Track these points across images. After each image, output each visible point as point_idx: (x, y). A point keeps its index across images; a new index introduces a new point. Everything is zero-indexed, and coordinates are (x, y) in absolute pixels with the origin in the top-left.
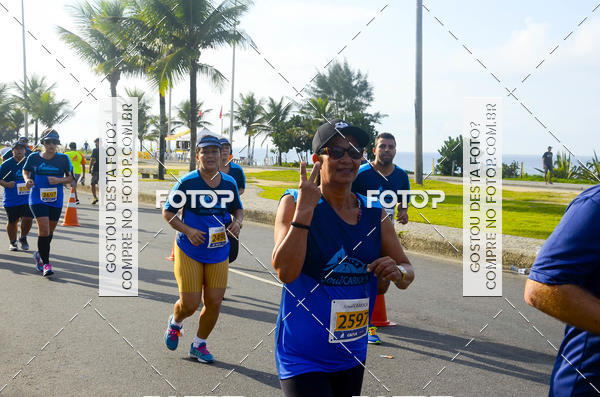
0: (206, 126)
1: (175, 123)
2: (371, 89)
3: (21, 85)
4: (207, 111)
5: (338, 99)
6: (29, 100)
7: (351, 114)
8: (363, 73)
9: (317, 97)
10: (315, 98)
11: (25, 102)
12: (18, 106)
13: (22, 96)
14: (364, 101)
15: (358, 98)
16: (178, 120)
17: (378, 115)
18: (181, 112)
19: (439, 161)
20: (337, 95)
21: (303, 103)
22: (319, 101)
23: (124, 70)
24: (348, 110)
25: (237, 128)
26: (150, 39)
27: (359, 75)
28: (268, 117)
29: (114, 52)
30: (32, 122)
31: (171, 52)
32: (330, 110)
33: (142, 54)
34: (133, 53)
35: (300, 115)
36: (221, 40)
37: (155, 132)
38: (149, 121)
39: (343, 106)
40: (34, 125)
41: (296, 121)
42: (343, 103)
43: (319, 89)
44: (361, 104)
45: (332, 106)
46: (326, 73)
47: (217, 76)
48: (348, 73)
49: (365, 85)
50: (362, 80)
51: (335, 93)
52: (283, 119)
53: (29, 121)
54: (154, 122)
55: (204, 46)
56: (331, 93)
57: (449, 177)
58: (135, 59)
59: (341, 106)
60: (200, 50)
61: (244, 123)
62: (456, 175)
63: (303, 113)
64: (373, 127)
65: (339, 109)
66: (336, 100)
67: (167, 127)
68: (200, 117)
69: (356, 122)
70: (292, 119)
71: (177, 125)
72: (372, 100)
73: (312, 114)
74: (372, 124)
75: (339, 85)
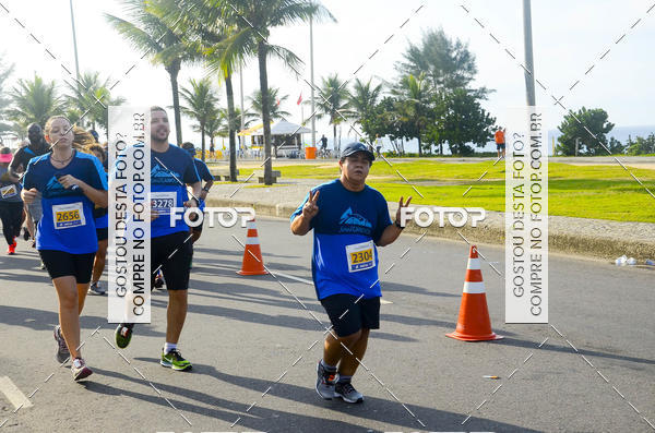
0: (284, 116)
1: (249, 115)
2: (474, 60)
3: (74, 84)
4: (284, 98)
5: (436, 75)
6: (83, 100)
7: (451, 91)
8: (463, 42)
9: (410, 73)
10: (408, 75)
11: (80, 102)
12: (73, 108)
13: (75, 96)
14: (466, 75)
15: (459, 72)
16: (253, 111)
17: (483, 90)
18: (254, 103)
19: (559, 139)
20: (435, 71)
21: (395, 83)
23: (184, 58)
24: (449, 87)
25: (320, 116)
26: (211, 21)
28: (354, 101)
29: (172, 38)
31: (236, 33)
32: (426, 88)
33: (203, 38)
34: (193, 37)
35: (393, 96)
36: (292, 15)
37: (226, 128)
38: (219, 116)
39: (442, 83)
41: (388, 103)
42: (441, 79)
43: (412, 65)
44: (463, 78)
45: (429, 82)
46: (421, 47)
47: (291, 58)
48: (446, 43)
49: (467, 54)
50: (462, 50)
51: (432, 67)
52: (373, 102)
54: (224, 116)
55: (273, 23)
56: (426, 68)
57: (573, 158)
58: (195, 44)
59: (439, 83)
60: (269, 28)
61: (327, 110)
62: (580, 155)
63: (394, 92)
64: (478, 104)
65: (438, 86)
66: (434, 76)
67: (239, 121)
68: (276, 107)
69: (458, 100)
70: (383, 102)
71: (252, 118)
72: (475, 72)
73: (406, 95)
74: (477, 101)
75: (435, 58)
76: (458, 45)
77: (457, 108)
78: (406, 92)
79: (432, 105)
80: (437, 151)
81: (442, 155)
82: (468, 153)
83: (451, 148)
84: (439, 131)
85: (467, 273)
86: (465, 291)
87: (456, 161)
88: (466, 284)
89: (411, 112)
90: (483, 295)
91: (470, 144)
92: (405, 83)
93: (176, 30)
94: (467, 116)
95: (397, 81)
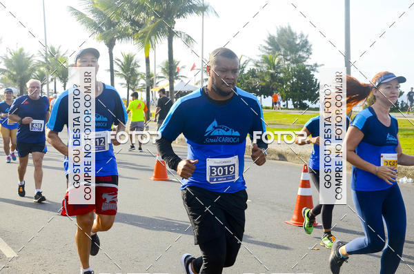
0: (182, 78)
1: (160, 77)
2: (311, 45)
3: (43, 52)
4: (183, 67)
6: (49, 63)
7: (295, 65)
9: (269, 53)
10: (267, 54)
11: (47, 65)
12: (42, 69)
13: (44, 60)
14: (305, 55)
15: (301, 53)
16: (162, 75)
17: (316, 65)
18: (163, 69)
20: (285, 52)
22: (269, 56)
23: (118, 38)
24: (293, 63)
26: (137, 13)
27: (302, 36)
29: (111, 24)
30: (52, 80)
31: (153, 22)
32: (278, 63)
33: (131, 25)
34: (125, 24)
35: (255, 68)
36: (191, 12)
37: (144, 85)
38: (139, 77)
39: (289, 60)
40: (53, 82)
41: (252, 73)
42: (288, 58)
43: (270, 47)
44: (303, 57)
45: (280, 59)
46: (275, 34)
47: (188, 40)
48: (292, 34)
49: (307, 42)
50: (304, 39)
51: (283, 50)
52: (242, 72)
53: (50, 79)
54: (143, 77)
55: (178, 16)
56: (279, 50)
58: (126, 29)
59: (287, 60)
60: (175, 20)
63: (257, 66)
64: (313, 75)
65: (286, 63)
66: (284, 55)
67: (152, 81)
68: (178, 72)
69: (299, 72)
70: (249, 71)
71: (161, 79)
72: (311, 54)
73: (265, 67)
74: (312, 73)
75: (285, 43)
77: (299, 78)
78: (265, 65)
79: (282, 75)
80: (284, 106)
81: (287, 108)
82: (304, 107)
83: (294, 104)
84: (286, 92)
85: (301, 182)
86: (299, 193)
87: (297, 113)
88: (300, 189)
89: (268, 79)
90: (310, 197)
91: (306, 102)
92: (266, 60)
93: (114, 19)
94: (305, 83)
95: (259, 59)
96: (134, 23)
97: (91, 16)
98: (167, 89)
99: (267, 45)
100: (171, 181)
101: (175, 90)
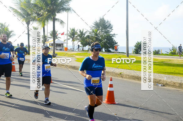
0: (59, 38)
2: (112, 26)
4: (59, 34)
7: (106, 34)
8: (109, 21)
9: (95, 29)
14: (110, 30)
15: (108, 29)
16: (50, 36)
17: (114, 34)
18: (51, 34)
20: (102, 28)
23: (31, 20)
25: (69, 39)
26: (40, 10)
28: (79, 35)
29: (28, 15)
31: (47, 14)
32: (99, 33)
34: (35, 15)
35: (89, 34)
36: (63, 11)
42: (103, 31)
47: (62, 22)
48: (104, 21)
49: (110, 24)
52: (84, 36)
54: (42, 37)
55: (58, 12)
56: (99, 27)
57: (137, 55)
58: (35, 17)
59: (103, 32)
60: (56, 14)
61: (71, 37)
62: (140, 54)
63: (90, 34)
64: (113, 38)
66: (101, 30)
67: (46, 39)
68: (57, 36)
69: (107, 37)
70: (87, 36)
71: (50, 38)
72: (112, 29)
73: (93, 35)
74: (113, 37)
75: (102, 25)
76: (108, 21)
77: (107, 39)
79: (100, 38)
81: (102, 52)
82: (109, 51)
83: (105, 50)
84: (102, 45)
85: (109, 85)
86: (108, 90)
87: (106, 54)
88: (109, 88)
89: (94, 39)
90: (113, 91)
92: (93, 32)
93: (30, 13)
94: (110, 41)
95: (91, 31)
96: (38, 15)
97: (20, 11)
98: (52, 42)
99: (94, 26)
100: (53, 83)
101: (56, 43)
